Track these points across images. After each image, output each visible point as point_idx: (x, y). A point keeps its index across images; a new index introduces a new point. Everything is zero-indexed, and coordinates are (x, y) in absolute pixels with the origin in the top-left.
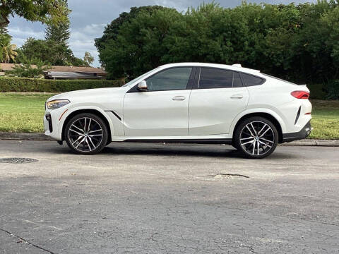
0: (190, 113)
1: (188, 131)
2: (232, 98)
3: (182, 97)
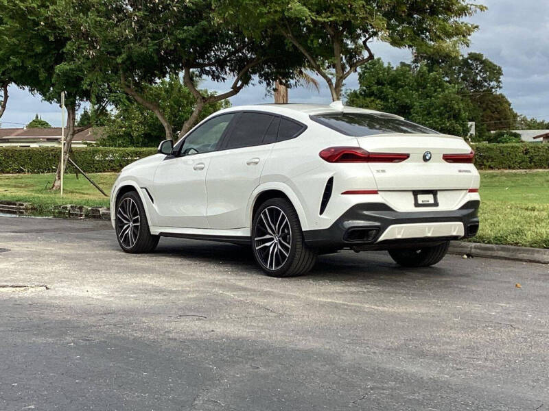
1: (208, 222)
2: (248, 164)
3: (202, 164)
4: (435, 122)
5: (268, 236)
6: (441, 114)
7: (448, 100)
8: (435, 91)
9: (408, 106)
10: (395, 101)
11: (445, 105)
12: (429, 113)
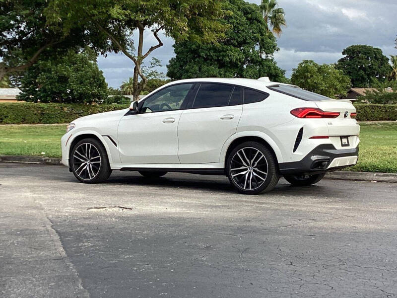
0: (180, 137)
1: (179, 159)
2: (222, 119)
3: (172, 118)
4: (87, 89)
5: (243, 168)
6: (90, 83)
7: (95, 74)
8: (83, 67)
9: (66, 77)
10: (57, 73)
11: (94, 77)
12: (81, 82)
